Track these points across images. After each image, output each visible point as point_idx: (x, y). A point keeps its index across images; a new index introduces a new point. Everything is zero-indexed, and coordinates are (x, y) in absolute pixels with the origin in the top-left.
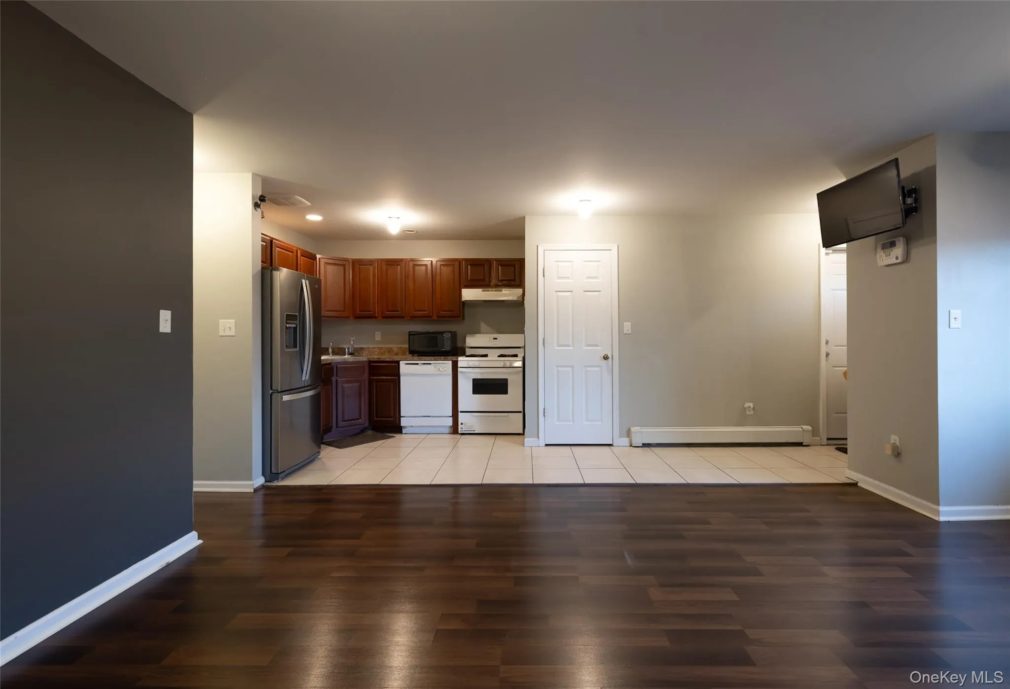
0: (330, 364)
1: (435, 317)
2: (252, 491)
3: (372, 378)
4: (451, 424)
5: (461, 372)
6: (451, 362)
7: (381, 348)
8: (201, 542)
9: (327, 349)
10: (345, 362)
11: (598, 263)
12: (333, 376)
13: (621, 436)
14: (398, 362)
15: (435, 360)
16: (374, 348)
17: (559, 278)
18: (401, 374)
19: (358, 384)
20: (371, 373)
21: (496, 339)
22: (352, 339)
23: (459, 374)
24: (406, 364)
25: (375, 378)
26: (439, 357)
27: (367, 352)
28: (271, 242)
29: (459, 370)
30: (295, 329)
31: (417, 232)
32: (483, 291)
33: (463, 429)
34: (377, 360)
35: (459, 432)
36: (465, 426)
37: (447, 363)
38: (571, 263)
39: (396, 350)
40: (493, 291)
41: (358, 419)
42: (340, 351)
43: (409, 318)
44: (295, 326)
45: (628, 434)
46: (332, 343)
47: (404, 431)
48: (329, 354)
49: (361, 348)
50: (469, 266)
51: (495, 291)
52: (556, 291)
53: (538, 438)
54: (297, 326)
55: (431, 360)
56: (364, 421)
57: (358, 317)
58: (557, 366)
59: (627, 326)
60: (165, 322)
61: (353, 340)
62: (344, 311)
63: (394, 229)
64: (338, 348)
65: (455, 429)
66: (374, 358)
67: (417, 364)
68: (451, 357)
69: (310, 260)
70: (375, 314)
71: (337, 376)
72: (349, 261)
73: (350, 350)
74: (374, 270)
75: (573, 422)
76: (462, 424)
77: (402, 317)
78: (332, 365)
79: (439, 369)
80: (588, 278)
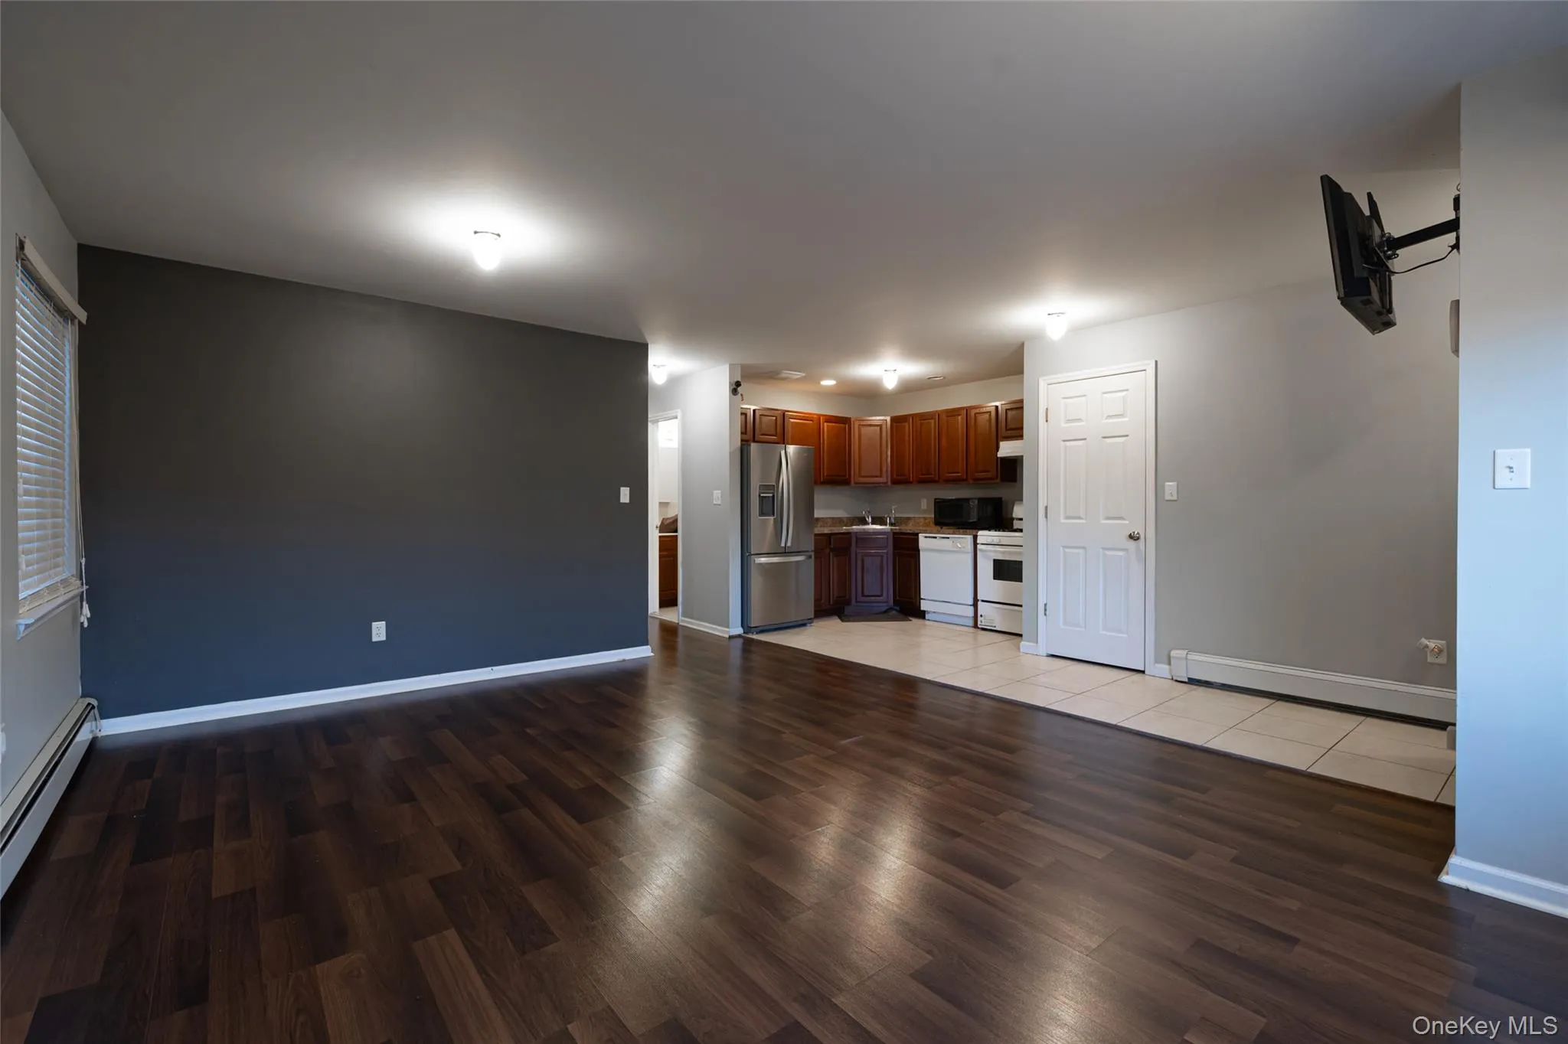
0: (848, 533)
1: (970, 480)
2: (727, 636)
3: (896, 551)
5: (980, 550)
6: (971, 536)
7: (925, 519)
8: (652, 654)
10: (866, 533)
11: (1125, 393)
12: (852, 546)
13: (1157, 661)
14: (917, 535)
15: (954, 533)
16: (920, 518)
17: (1069, 421)
18: (920, 549)
20: (895, 547)
23: (979, 552)
24: (926, 537)
25: (899, 554)
26: (961, 530)
28: (784, 415)
29: (979, 546)
30: (772, 498)
31: (944, 378)
33: (982, 623)
34: (898, 531)
35: (980, 626)
36: (985, 619)
37: (968, 537)
38: (1084, 398)
43: (939, 483)
44: (771, 495)
45: (1168, 659)
47: (927, 616)
48: (886, 525)
49: (906, 517)
50: (1008, 411)
52: (1064, 441)
53: (1037, 642)
54: (774, 496)
55: (949, 534)
56: (890, 600)
57: (895, 483)
59: (1170, 488)
60: (625, 495)
61: (895, 509)
63: (890, 383)
65: (975, 622)
67: (935, 538)
68: (971, 531)
69: (834, 424)
70: (910, 478)
71: (856, 547)
72: (886, 420)
74: (909, 427)
75: (1085, 628)
76: (982, 616)
78: (851, 535)
79: (959, 545)
80: (1109, 417)
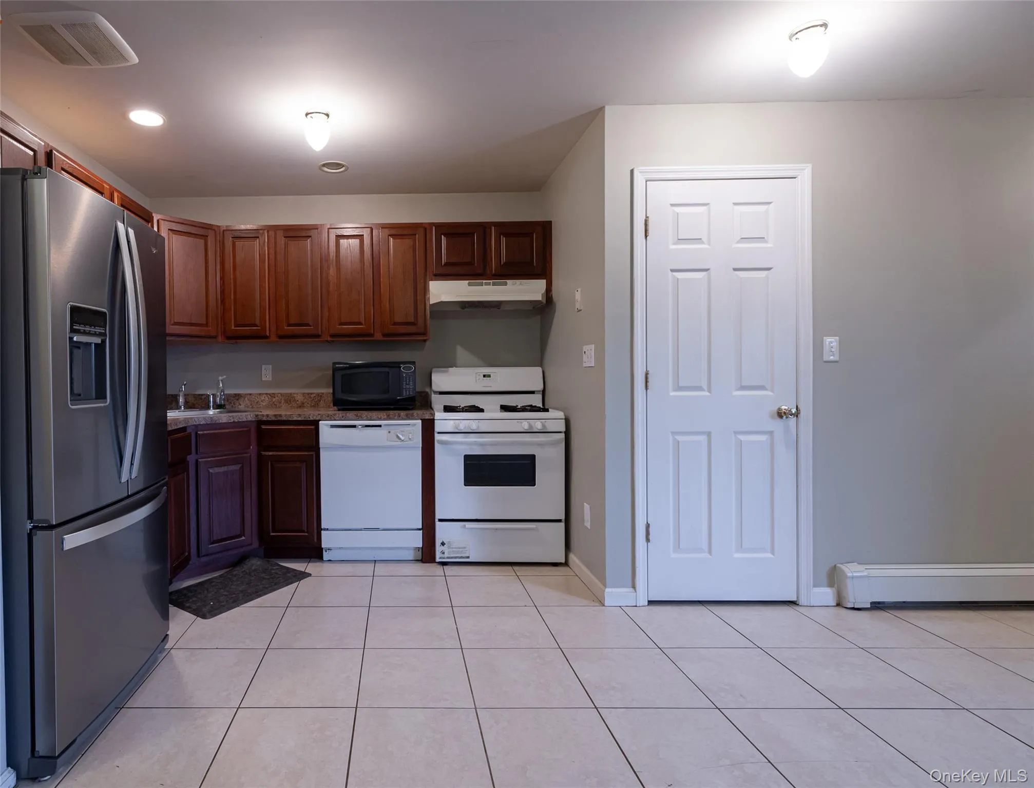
0: (184, 429)
1: (378, 336)
3: (263, 453)
4: (421, 546)
5: (442, 443)
6: (420, 421)
7: (272, 395)
9: (175, 398)
10: (212, 425)
12: (190, 454)
13: (816, 585)
14: (316, 423)
15: (389, 418)
16: (260, 394)
17: (681, 241)
18: (321, 446)
19: (236, 467)
20: (261, 445)
21: (489, 376)
22: (220, 378)
23: (437, 446)
24: (332, 426)
25: (271, 453)
26: (397, 412)
27: (247, 402)
29: (438, 437)
30: (100, 347)
31: (347, 168)
32: (469, 285)
33: (446, 555)
34: (273, 418)
35: (438, 560)
36: (449, 547)
37: (414, 425)
38: (705, 208)
39: (300, 398)
40: (489, 284)
41: (239, 536)
42: (198, 402)
43: (329, 339)
44: (98, 340)
45: (834, 578)
46: (185, 385)
47: (326, 556)
48: (179, 408)
49: (235, 395)
50: (443, 236)
51: (494, 284)
52: (672, 271)
53: (634, 587)
54: (104, 342)
55: (380, 419)
56: (250, 539)
57: (234, 338)
58: (673, 433)
59: (833, 345)
61: (222, 381)
62: (207, 325)
63: (316, 142)
64: (194, 395)
65: (427, 554)
66: (267, 416)
67: (354, 426)
68: (420, 412)
70: (264, 329)
71: (197, 453)
72: (214, 230)
73: (218, 400)
74: (261, 247)
75: (710, 552)
76: (443, 544)
77: (318, 336)
78: (189, 430)
79: (398, 437)
80: (744, 239)
